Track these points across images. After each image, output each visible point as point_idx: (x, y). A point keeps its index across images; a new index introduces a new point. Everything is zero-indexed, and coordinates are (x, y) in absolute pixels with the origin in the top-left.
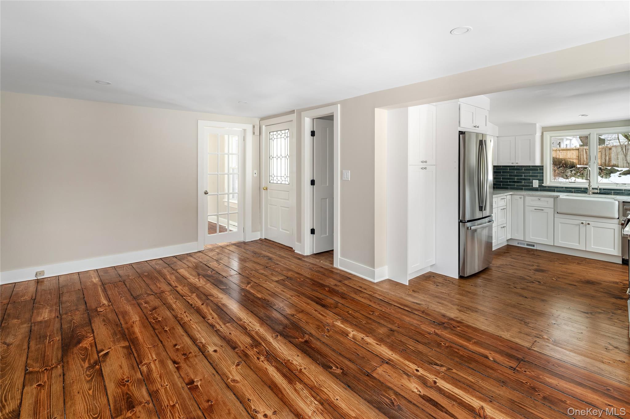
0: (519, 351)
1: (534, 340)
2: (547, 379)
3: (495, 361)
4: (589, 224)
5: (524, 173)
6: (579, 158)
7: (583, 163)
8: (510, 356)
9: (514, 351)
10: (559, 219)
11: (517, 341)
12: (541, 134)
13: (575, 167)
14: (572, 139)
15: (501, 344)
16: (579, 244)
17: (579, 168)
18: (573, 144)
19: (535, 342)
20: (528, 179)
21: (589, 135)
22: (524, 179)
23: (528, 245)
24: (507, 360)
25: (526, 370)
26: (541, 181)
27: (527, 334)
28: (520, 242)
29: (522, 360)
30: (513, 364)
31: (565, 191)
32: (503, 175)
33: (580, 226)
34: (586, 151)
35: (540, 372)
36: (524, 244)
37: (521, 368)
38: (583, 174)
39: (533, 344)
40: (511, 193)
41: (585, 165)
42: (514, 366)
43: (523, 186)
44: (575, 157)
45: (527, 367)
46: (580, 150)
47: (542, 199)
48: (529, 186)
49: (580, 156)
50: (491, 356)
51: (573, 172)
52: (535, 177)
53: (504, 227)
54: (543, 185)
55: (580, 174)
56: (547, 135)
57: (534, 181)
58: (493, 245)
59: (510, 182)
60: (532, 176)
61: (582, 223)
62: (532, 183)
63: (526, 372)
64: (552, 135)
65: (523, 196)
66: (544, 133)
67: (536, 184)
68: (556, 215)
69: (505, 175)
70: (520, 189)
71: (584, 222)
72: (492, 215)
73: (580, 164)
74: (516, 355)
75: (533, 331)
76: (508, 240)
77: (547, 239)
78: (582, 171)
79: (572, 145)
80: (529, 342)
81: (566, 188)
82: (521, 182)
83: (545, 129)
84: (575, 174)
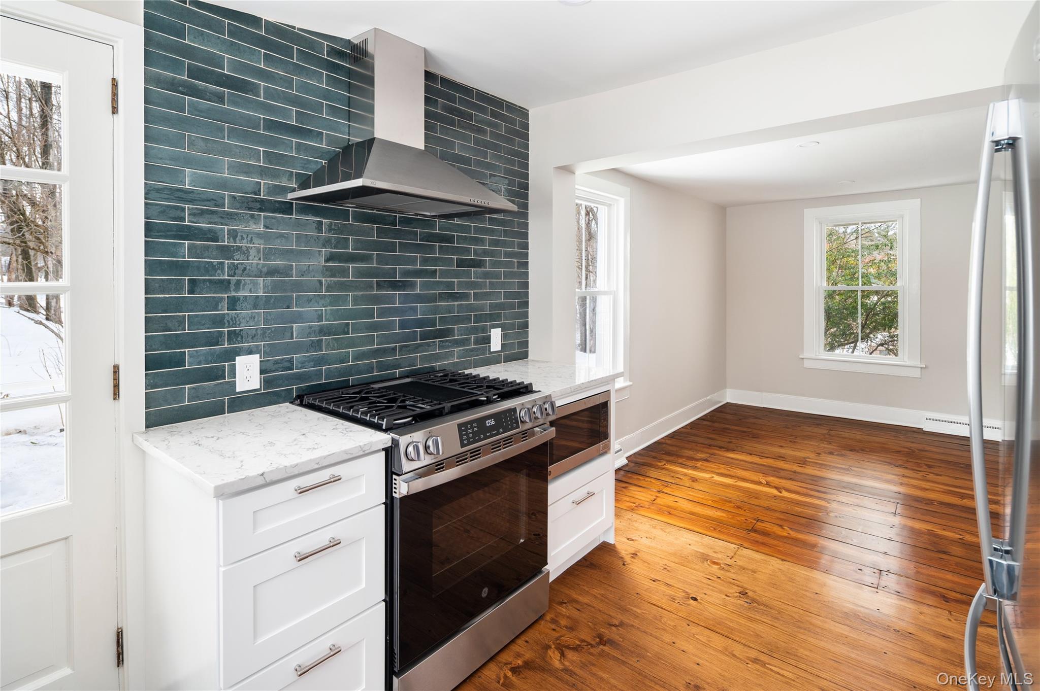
0: (754, 540)
1: (734, 559)
2: (725, 515)
3: (781, 526)
8: (766, 534)
9: (761, 540)
11: (758, 556)
15: (780, 549)
19: (733, 557)
24: (768, 529)
25: (745, 521)
27: (744, 569)
29: (750, 531)
30: (759, 525)
35: (732, 521)
37: (751, 522)
39: (735, 554)
42: (759, 523)
45: (745, 524)
50: (787, 530)
63: (746, 520)
74: (758, 536)
75: (734, 576)
80: (740, 556)
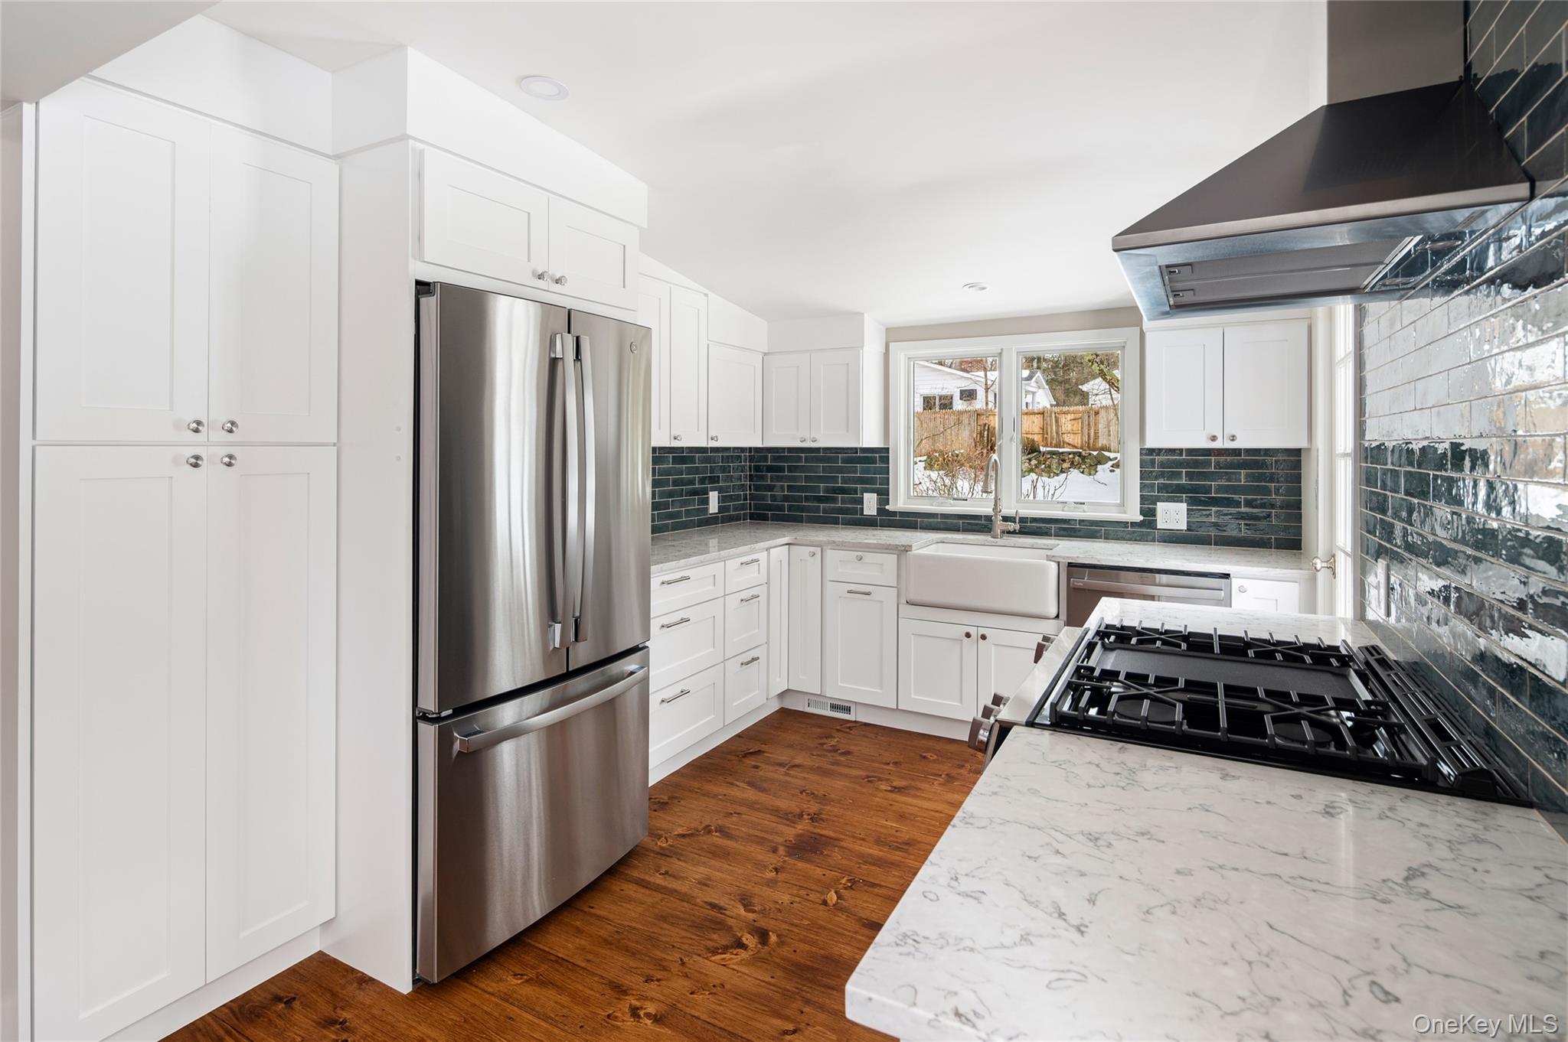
4: (984, 637)
5: (841, 470)
6: (1044, 430)
7: (1051, 443)
10: (915, 623)
12: (884, 351)
13: (1036, 451)
14: (1035, 392)
16: (961, 701)
17: (1044, 453)
18: (1038, 403)
20: (850, 489)
21: (1000, 354)
22: (843, 491)
23: (834, 707)
26: (884, 495)
28: (815, 698)
31: (942, 526)
32: (789, 479)
33: (964, 643)
34: (1056, 417)
36: (823, 705)
38: (1049, 467)
40: (786, 540)
41: (1055, 447)
43: (841, 511)
44: (1037, 430)
46: (1046, 414)
47: (869, 557)
48: (854, 511)
49: (1047, 428)
51: (1034, 462)
52: (868, 484)
53: (754, 660)
54: (887, 507)
55: (1045, 467)
56: (901, 353)
57: (866, 496)
58: (650, 768)
59: (807, 499)
60: (862, 481)
61: (968, 635)
62: (861, 501)
64: (912, 353)
65: (819, 549)
66: (892, 345)
67: (870, 504)
68: (906, 610)
69: (794, 479)
70: (829, 520)
71: (972, 631)
72: (647, 644)
73: (1046, 446)
76: (782, 695)
77: (881, 688)
78: (1049, 460)
79: (1036, 405)
81: (944, 516)
82: (835, 500)
83: (894, 335)
84: (1037, 466)
